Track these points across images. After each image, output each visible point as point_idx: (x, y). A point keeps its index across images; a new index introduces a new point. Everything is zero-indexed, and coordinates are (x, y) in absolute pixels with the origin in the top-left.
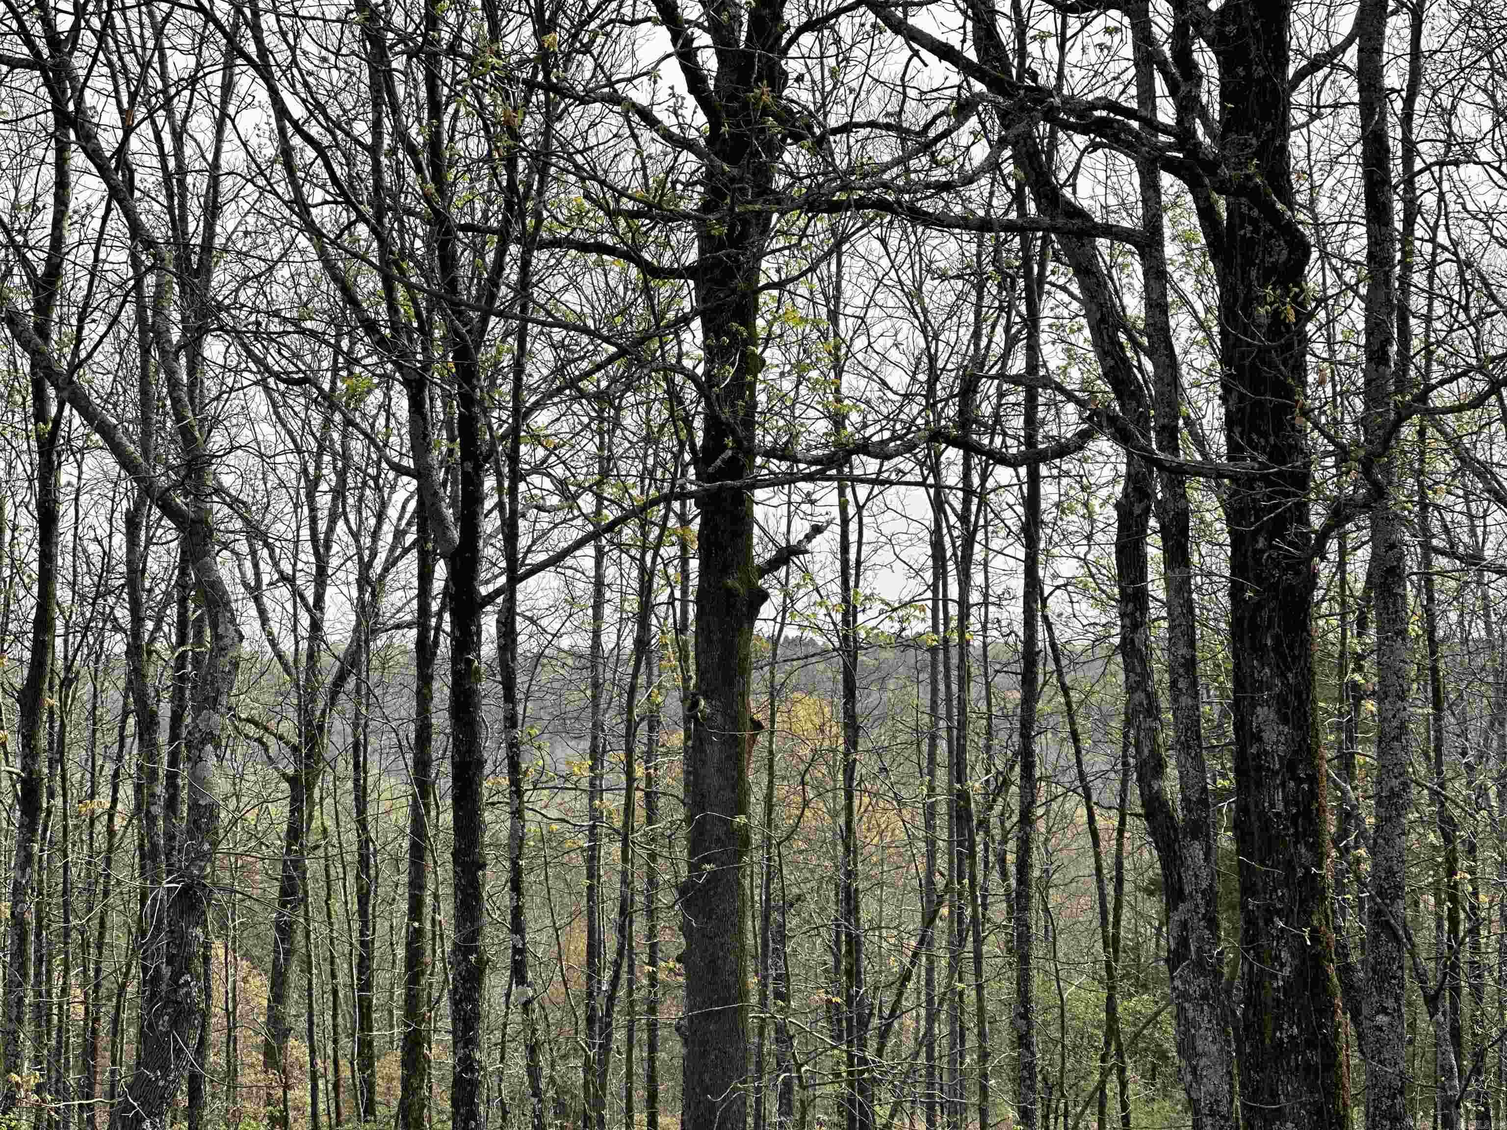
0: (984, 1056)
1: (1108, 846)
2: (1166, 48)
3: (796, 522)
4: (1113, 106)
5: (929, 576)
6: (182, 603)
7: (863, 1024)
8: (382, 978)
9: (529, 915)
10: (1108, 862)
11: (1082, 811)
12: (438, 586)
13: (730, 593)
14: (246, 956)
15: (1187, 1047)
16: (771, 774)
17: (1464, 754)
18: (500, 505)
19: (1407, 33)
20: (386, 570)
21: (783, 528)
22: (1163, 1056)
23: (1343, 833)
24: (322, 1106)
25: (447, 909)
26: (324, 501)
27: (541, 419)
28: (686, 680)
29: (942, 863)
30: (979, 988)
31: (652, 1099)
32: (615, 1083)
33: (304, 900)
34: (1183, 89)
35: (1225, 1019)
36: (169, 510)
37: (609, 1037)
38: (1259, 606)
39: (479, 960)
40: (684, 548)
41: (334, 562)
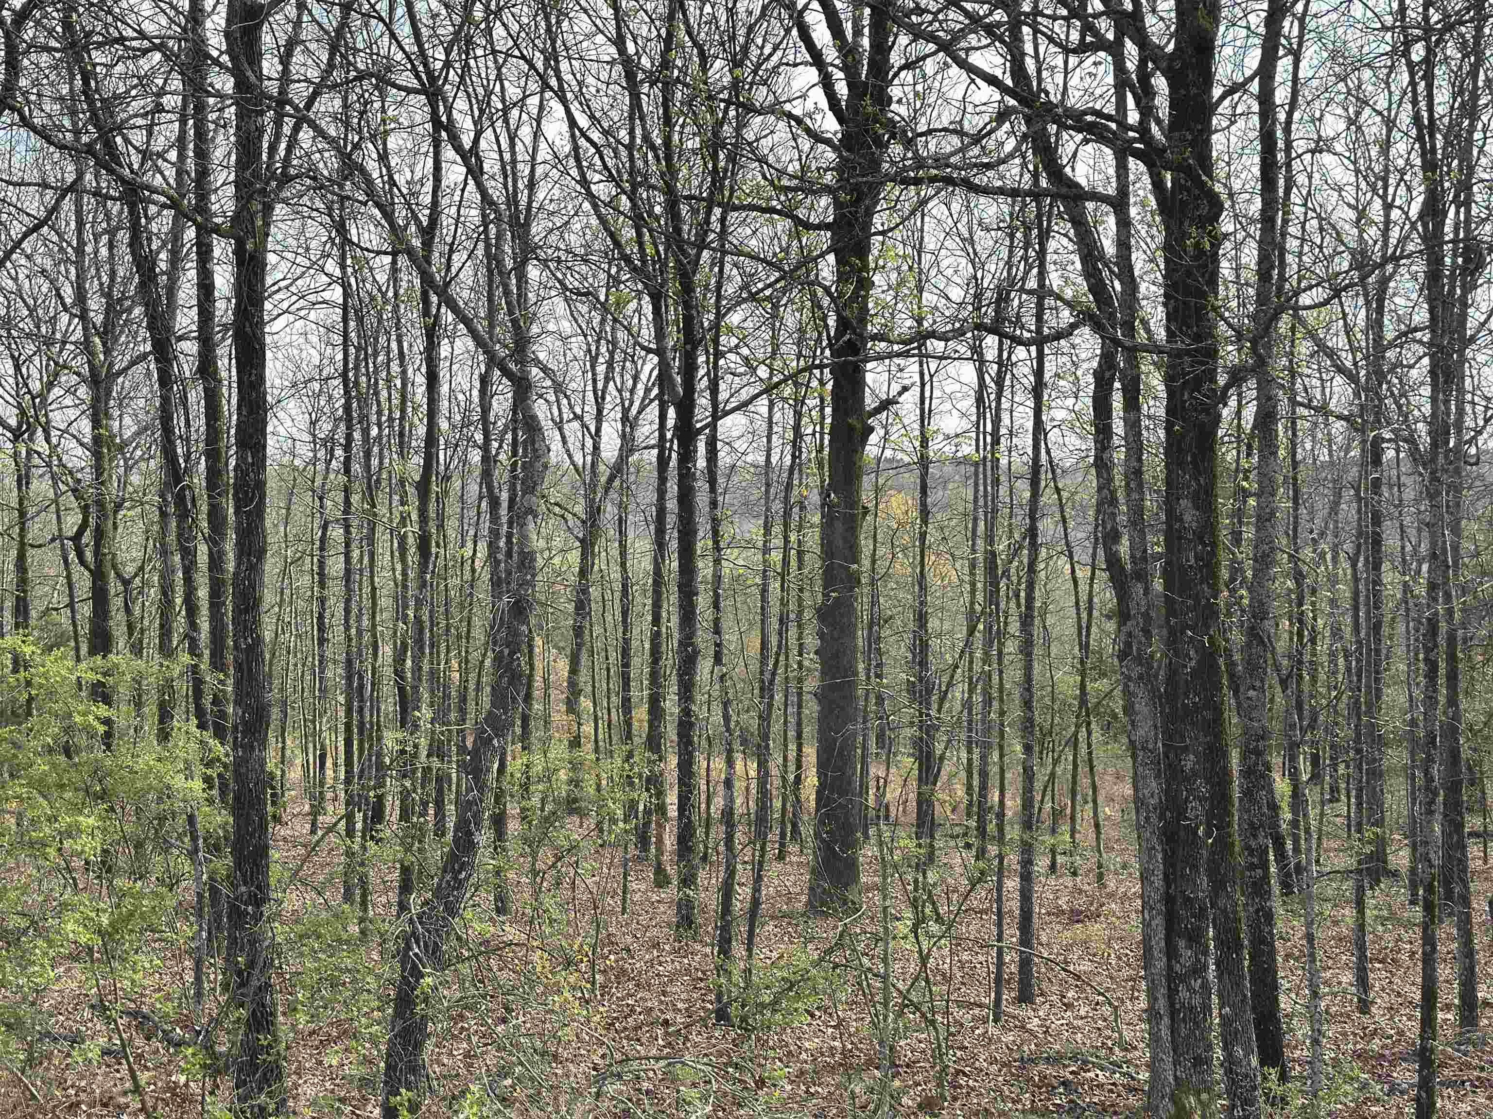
0: (1002, 713)
1: (1084, 588)
2: (1134, 76)
3: (893, 384)
4: (1098, 113)
5: (974, 418)
6: (514, 431)
7: (929, 692)
8: (636, 661)
9: (725, 625)
10: (1083, 597)
11: (1068, 566)
12: (671, 422)
13: (851, 428)
14: (555, 647)
15: (1128, 709)
16: (875, 541)
17: (1311, 532)
18: (708, 374)
19: (1290, 68)
20: (639, 413)
21: (885, 389)
22: (1115, 716)
23: (1233, 580)
24: (601, 737)
25: (675, 620)
26: (601, 369)
27: (734, 318)
28: (823, 481)
29: (980, 597)
30: (1001, 672)
31: (799, 736)
32: (776, 728)
33: (589, 613)
34: (1144, 101)
35: (1153, 692)
36: (506, 372)
37: (772, 697)
38: (1183, 436)
39: (694, 650)
40: (822, 400)
41: (608, 406)
